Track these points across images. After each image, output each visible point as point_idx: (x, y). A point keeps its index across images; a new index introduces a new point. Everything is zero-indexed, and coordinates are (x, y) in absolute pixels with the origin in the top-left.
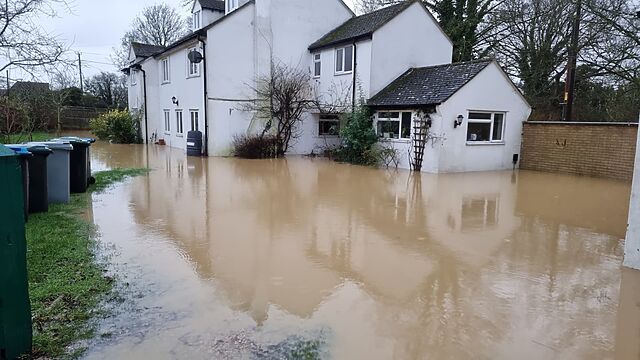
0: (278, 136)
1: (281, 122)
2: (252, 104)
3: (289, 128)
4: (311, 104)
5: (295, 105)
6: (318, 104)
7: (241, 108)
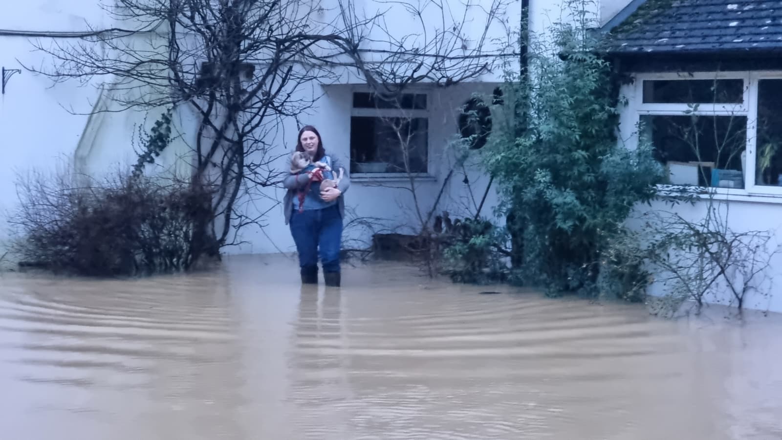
0: (196, 178)
1: (206, 120)
2: (95, 47)
3: (238, 150)
4: (323, 48)
5: (265, 54)
6: (353, 49)
7: (50, 64)
